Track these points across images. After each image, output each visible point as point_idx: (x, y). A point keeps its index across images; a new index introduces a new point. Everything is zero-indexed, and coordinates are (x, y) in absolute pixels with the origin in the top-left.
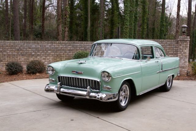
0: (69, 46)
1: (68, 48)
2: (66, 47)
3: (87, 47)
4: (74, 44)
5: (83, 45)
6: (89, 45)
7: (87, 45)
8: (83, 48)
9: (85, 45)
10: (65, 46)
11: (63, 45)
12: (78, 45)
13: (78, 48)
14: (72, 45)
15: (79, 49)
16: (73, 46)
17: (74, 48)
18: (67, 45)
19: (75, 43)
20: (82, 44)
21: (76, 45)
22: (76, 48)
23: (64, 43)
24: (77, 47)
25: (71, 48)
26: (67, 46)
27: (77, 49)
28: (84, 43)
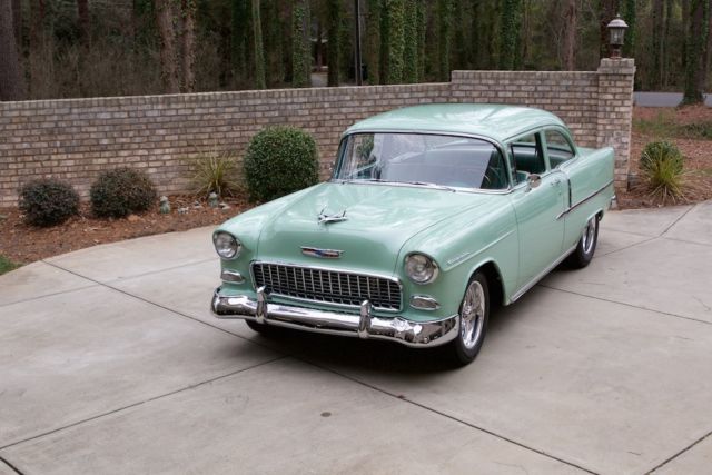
0: (227, 110)
1: (226, 116)
2: (216, 114)
3: (290, 107)
4: (245, 102)
5: (275, 102)
6: (295, 100)
7: (289, 101)
8: (277, 114)
9: (283, 101)
10: (212, 111)
11: (207, 105)
12: (259, 102)
13: (259, 115)
14: (237, 103)
15: (264, 117)
16: (241, 106)
17: (244, 115)
18: (219, 104)
19: (248, 99)
20: (273, 97)
21: (251, 102)
22: (252, 115)
23: (209, 101)
24: (255, 111)
25: (236, 116)
26: (221, 110)
27: (255, 118)
28: (277, 95)
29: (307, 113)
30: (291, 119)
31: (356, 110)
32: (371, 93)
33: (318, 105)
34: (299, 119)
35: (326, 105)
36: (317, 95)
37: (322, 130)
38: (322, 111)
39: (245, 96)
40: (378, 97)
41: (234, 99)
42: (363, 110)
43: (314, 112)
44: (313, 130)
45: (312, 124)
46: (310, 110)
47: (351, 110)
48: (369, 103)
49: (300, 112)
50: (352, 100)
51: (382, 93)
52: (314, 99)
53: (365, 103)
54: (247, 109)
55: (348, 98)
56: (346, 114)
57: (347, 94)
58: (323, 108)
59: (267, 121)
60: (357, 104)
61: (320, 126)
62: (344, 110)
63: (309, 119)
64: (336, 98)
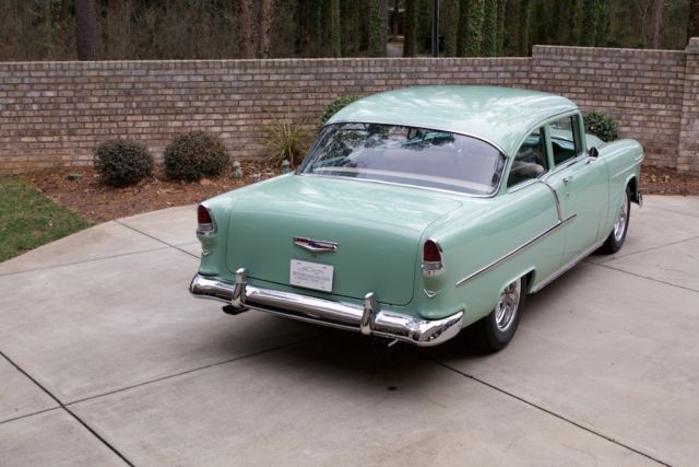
0: (303, 77)
1: (302, 84)
2: (292, 81)
3: (366, 76)
4: (321, 70)
5: (351, 70)
6: (372, 70)
7: (366, 70)
8: (353, 83)
9: (360, 70)
10: (288, 77)
11: (283, 71)
12: (335, 70)
13: (335, 83)
14: (313, 70)
15: (339, 86)
16: (317, 74)
17: (320, 83)
18: (295, 71)
19: (324, 66)
20: (349, 66)
21: (327, 70)
22: (328, 83)
23: (286, 67)
24: (330, 79)
25: (312, 84)
26: (297, 77)
27: (331, 87)
28: (353, 64)
32: (449, 65)
33: (395, 76)
35: (403, 76)
36: (394, 65)
38: (398, 82)
39: (322, 64)
40: (456, 69)
41: (311, 67)
46: (387, 80)
47: (428, 82)
48: (447, 76)
49: (377, 82)
50: (429, 72)
51: (460, 66)
52: (391, 69)
53: (442, 76)
54: (323, 77)
55: (426, 69)
57: (424, 66)
58: (400, 79)
60: (434, 75)
62: (421, 82)
64: (413, 70)
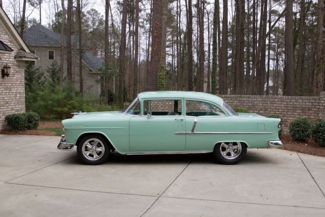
1: (235, 104)
3: (255, 102)
5: (250, 100)
6: (258, 100)
8: (251, 104)
9: (253, 99)
10: (231, 101)
11: (229, 99)
12: (245, 99)
13: (245, 104)
16: (239, 101)
17: (240, 104)
18: (233, 99)
21: (243, 99)
22: (242, 104)
24: (244, 103)
25: (238, 104)
26: (233, 101)
27: (244, 105)
29: (261, 105)
30: (256, 107)
31: (280, 105)
32: (286, 99)
33: (266, 102)
34: (258, 107)
35: (268, 102)
36: (265, 98)
37: (267, 112)
38: (267, 105)
39: (241, 97)
40: (288, 100)
41: (237, 98)
42: (283, 105)
43: (264, 105)
44: (263, 112)
45: (263, 109)
47: (278, 105)
48: (285, 103)
49: (259, 104)
50: (278, 101)
52: (264, 100)
53: (283, 103)
54: (241, 102)
55: (277, 100)
56: (276, 107)
57: (276, 99)
59: (247, 107)
60: (280, 103)
61: (266, 110)
62: (275, 105)
63: (262, 107)
